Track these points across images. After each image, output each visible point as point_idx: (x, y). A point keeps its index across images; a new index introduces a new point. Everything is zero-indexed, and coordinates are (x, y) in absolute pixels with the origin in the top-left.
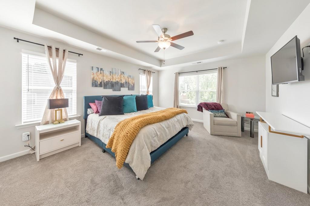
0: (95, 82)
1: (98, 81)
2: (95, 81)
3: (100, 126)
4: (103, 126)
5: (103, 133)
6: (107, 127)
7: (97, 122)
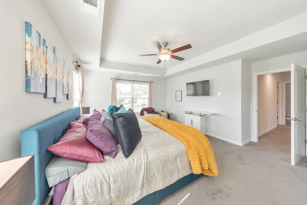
0: (35, 79)
2: (36, 74)
3: (148, 170)
4: (159, 164)
5: (164, 173)
6: (169, 158)
7: (136, 170)
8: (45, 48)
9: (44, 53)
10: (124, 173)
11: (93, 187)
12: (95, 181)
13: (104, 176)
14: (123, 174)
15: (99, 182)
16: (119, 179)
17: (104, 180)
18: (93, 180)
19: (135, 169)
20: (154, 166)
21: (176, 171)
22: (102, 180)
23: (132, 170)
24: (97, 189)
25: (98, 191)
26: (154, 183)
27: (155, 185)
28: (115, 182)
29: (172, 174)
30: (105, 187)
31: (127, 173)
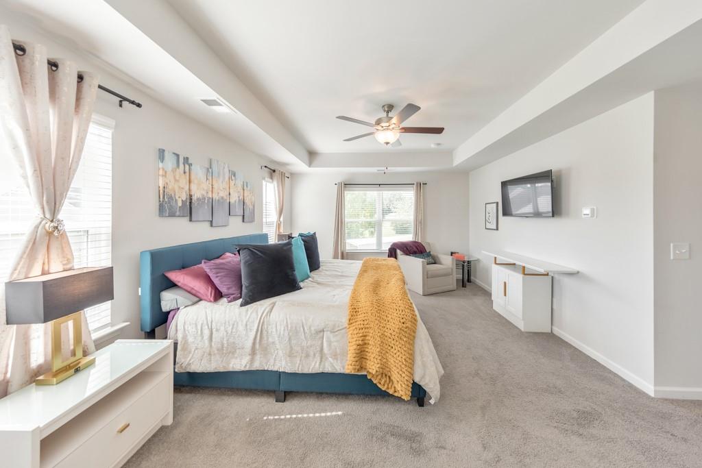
0: (169, 203)
1: (177, 197)
2: (171, 198)
3: (265, 333)
4: (284, 330)
5: (291, 347)
6: (306, 329)
7: (246, 325)
8: (187, 167)
9: (185, 173)
10: (229, 323)
11: (194, 326)
12: (197, 319)
13: (207, 319)
14: (227, 323)
15: (200, 323)
16: (222, 328)
17: (205, 322)
18: (195, 318)
19: (245, 323)
20: (274, 330)
21: (317, 355)
22: (203, 321)
23: (240, 323)
24: (197, 329)
25: (197, 332)
26: (274, 357)
27: (275, 360)
28: (217, 330)
29: (307, 356)
30: (206, 332)
31: (233, 325)
